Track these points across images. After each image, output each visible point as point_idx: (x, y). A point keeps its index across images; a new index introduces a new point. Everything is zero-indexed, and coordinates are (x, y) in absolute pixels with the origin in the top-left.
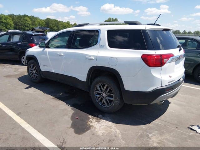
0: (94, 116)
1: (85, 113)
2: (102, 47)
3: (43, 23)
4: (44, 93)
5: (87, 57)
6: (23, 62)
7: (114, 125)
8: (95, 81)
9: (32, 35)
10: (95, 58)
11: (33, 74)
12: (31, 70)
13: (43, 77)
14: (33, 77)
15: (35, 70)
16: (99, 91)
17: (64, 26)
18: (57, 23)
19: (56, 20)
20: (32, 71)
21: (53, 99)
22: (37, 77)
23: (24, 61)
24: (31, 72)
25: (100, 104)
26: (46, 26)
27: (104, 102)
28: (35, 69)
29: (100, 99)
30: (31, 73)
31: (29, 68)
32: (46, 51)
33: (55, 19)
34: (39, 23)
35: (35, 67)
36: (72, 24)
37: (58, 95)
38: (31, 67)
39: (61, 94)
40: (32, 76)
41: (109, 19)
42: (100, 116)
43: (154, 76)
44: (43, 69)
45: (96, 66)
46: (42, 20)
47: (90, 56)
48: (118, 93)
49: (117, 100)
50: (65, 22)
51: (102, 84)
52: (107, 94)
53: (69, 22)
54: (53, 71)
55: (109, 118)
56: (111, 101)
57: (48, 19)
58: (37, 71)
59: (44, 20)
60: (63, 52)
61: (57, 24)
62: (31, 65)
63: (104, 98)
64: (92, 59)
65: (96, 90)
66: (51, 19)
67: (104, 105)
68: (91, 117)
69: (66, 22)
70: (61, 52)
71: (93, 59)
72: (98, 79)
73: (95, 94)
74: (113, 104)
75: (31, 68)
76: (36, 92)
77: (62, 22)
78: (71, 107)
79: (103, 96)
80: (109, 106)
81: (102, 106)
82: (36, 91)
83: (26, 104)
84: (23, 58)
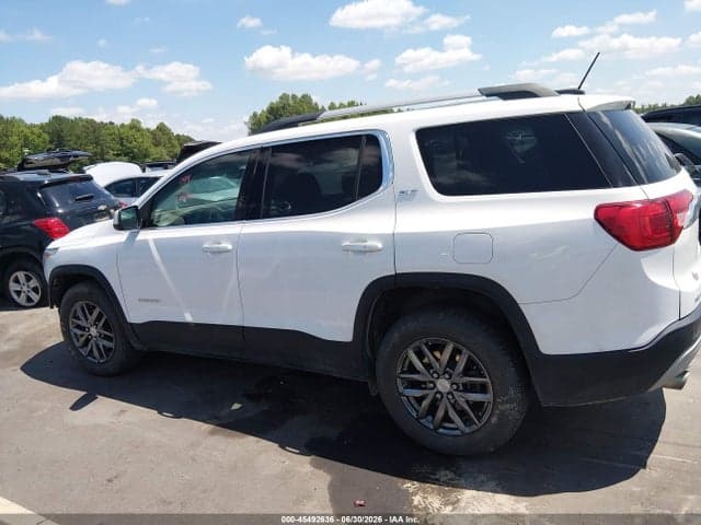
0: (423, 479)
1: (383, 475)
2: (407, 197)
3: (39, 137)
4: (160, 413)
5: (344, 244)
6: (15, 296)
7: (524, 504)
8: (396, 335)
9: (40, 186)
10: (384, 244)
11: (87, 341)
12: (78, 327)
13: (137, 346)
14: (91, 351)
15: (101, 324)
16: (418, 372)
17: (122, 139)
18: (92, 129)
19: (87, 121)
20: (83, 329)
21: (212, 433)
22: (108, 350)
23: (18, 293)
24: (79, 332)
25: (432, 427)
26: (53, 147)
27: (446, 412)
28: (99, 318)
29: (425, 403)
30: (83, 339)
31: (71, 320)
32: (146, 242)
33: (84, 117)
34: (26, 138)
35: (95, 314)
36: (148, 130)
37: (223, 413)
38: (75, 311)
39: (236, 406)
40: (84, 352)
41: (281, 98)
42: (444, 474)
43: (653, 284)
44: (136, 313)
45: (397, 276)
46: (35, 126)
47: (362, 238)
48: (511, 372)
49: (510, 401)
50: (123, 125)
51: (426, 344)
52: (456, 379)
53: (139, 122)
54: (189, 318)
55: (483, 477)
56: (477, 407)
57: (57, 119)
58: (106, 326)
59: (42, 127)
60: (229, 237)
61: (94, 132)
62: (77, 306)
63: (445, 399)
64: (372, 251)
65: (403, 372)
66: (68, 120)
67: (445, 428)
68: (410, 486)
69: (127, 122)
70: (218, 240)
71: (380, 250)
72: (408, 326)
73: (401, 389)
74: (494, 420)
75: (78, 318)
76: (127, 417)
77: (111, 123)
78: (308, 458)
79: (440, 393)
80: (474, 427)
81: (441, 430)
82: (123, 411)
83: (110, 481)
84: (17, 281)
